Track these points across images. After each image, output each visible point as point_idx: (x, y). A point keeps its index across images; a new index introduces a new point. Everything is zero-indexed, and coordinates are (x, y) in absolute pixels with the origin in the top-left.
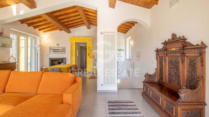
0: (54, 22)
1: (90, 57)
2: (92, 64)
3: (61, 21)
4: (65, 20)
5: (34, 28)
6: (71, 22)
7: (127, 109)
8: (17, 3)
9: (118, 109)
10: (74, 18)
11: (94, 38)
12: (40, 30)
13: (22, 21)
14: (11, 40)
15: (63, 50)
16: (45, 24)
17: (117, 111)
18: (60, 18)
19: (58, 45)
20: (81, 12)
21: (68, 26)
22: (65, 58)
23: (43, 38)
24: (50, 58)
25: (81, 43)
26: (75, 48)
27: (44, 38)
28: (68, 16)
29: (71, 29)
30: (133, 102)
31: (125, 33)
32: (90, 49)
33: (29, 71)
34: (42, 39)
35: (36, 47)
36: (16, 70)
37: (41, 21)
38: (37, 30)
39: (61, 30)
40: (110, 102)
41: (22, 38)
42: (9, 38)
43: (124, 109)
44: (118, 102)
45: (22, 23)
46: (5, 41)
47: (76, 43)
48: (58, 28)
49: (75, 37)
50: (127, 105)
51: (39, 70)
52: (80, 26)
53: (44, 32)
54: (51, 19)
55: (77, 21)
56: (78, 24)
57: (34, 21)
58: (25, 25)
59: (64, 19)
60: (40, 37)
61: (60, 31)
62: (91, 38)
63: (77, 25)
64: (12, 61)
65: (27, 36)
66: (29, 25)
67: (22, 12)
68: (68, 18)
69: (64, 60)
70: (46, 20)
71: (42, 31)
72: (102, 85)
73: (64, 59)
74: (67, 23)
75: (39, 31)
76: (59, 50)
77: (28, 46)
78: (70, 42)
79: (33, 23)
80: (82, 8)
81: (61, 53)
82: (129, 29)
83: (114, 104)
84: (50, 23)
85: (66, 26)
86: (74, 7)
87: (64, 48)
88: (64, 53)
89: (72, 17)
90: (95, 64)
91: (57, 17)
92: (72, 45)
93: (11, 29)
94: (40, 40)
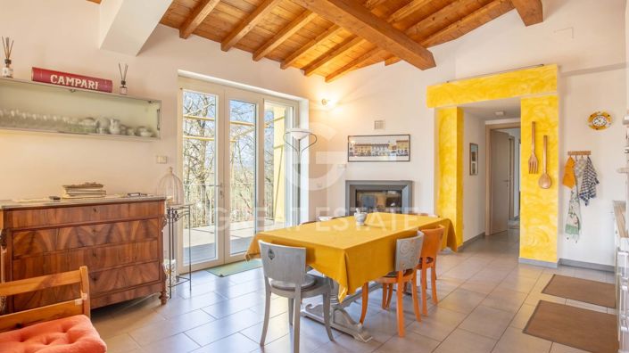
1: (540, 182)
2: (554, 220)
5: (283, 66)
11: (565, 70)
15: (403, 148)
19: (379, 125)
22: (411, 183)
23: (324, 102)
26: (454, 133)
27: (328, 103)
29: (433, 50)
32: (540, 136)
35: (293, 139)
39: (389, 59)
49: (455, 80)
53: (328, 78)
60: (312, 101)
61: (386, 65)
62: (552, 71)
69: (405, 192)
73: (404, 187)
75: (305, 77)
76: (384, 145)
78: (433, 109)
87: (407, 138)
88: (407, 158)
90: (572, 222)
92: (443, 120)
93: (180, 71)
94: (311, 112)
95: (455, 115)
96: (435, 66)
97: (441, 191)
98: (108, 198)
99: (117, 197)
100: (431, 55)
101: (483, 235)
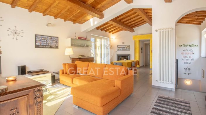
0: (118, 26)
3: (125, 23)
4: (128, 22)
5: (106, 32)
6: (133, 23)
7: (177, 107)
8: (93, 17)
9: (166, 104)
10: (136, 18)
12: (109, 32)
13: (97, 28)
14: (91, 42)
15: (128, 48)
16: (113, 28)
17: (164, 106)
18: (123, 20)
19: (123, 43)
20: (139, 13)
21: (131, 26)
22: (130, 55)
24: (117, 55)
25: (145, 41)
26: (138, 45)
27: (113, 39)
28: (129, 18)
29: (134, 29)
30: (189, 104)
31: (200, 24)
33: (103, 63)
34: (111, 39)
35: (107, 46)
36: (94, 62)
37: (109, 26)
38: (107, 32)
39: (125, 30)
40: (160, 97)
41: (98, 40)
42: (90, 41)
43: (173, 106)
44: (170, 99)
45: (97, 29)
46: (88, 43)
47: (139, 41)
48: (122, 29)
49: (138, 35)
50: (179, 104)
51: (109, 64)
52: (143, 25)
53: (113, 33)
54: (115, 23)
55: (138, 20)
56: (140, 22)
57: (105, 26)
58: (99, 30)
59: (126, 21)
60: (110, 38)
63: (140, 24)
64: (92, 56)
65: (101, 38)
66: (102, 30)
67: (96, 23)
68: (130, 19)
69: (129, 57)
70: (112, 25)
71: (111, 33)
72: (157, 81)
74: (129, 24)
75: (109, 34)
76: (125, 47)
77: (102, 45)
78: (134, 40)
79: (104, 28)
80: (139, 9)
81: (126, 50)
82: (203, 21)
83: (164, 100)
84: (115, 26)
85: (129, 26)
86: (132, 10)
87: (129, 46)
88: (129, 50)
89: (134, 17)
91: (120, 20)
92: (136, 42)
93: (92, 35)
94: (110, 40)
95: (138, 41)
96: (134, 32)
97: (136, 56)
98: (85, 57)
99: (86, 57)
100: (133, 29)
101: (143, 66)
